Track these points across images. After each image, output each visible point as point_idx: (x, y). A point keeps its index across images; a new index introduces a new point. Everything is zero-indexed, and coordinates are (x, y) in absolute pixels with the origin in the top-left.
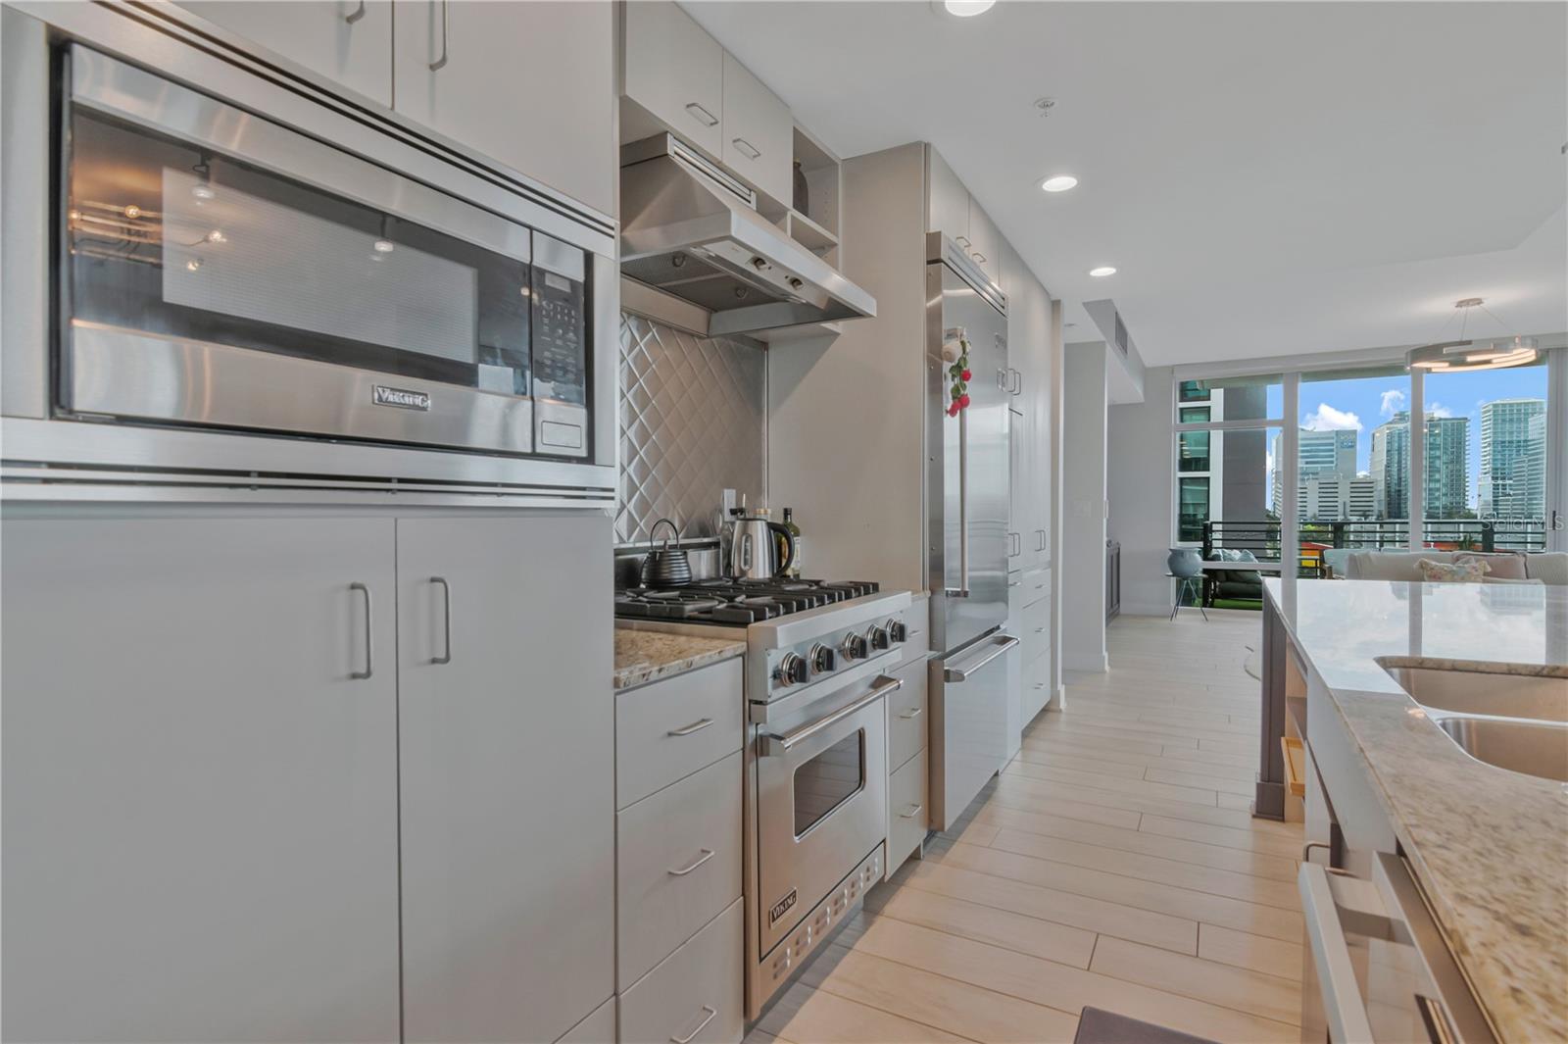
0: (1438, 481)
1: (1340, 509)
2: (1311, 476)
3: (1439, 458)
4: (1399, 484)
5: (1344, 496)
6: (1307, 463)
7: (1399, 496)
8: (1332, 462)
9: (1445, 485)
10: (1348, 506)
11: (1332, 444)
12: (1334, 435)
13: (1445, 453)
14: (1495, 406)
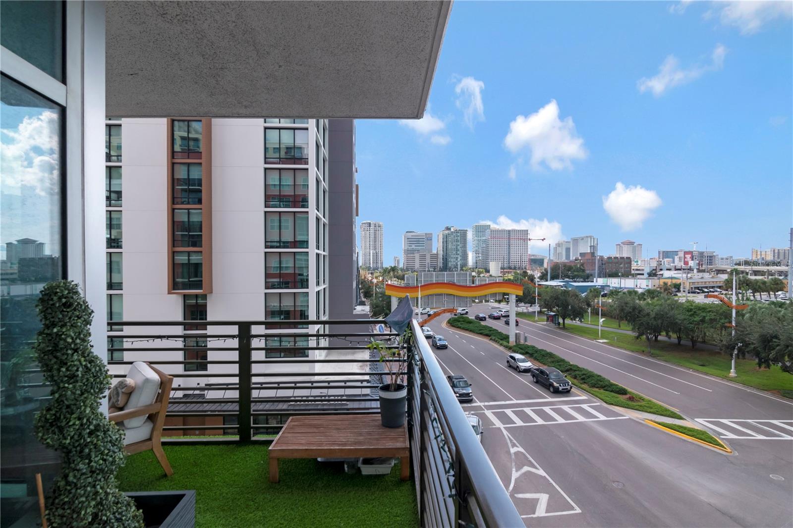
0: (459, 254)
1: (427, 265)
2: (416, 252)
3: (459, 245)
4: (446, 256)
5: (428, 260)
6: (415, 246)
7: (447, 260)
8: (424, 246)
9: (461, 256)
10: (429, 265)
11: (424, 239)
12: (424, 235)
13: (461, 243)
14: (476, 226)
